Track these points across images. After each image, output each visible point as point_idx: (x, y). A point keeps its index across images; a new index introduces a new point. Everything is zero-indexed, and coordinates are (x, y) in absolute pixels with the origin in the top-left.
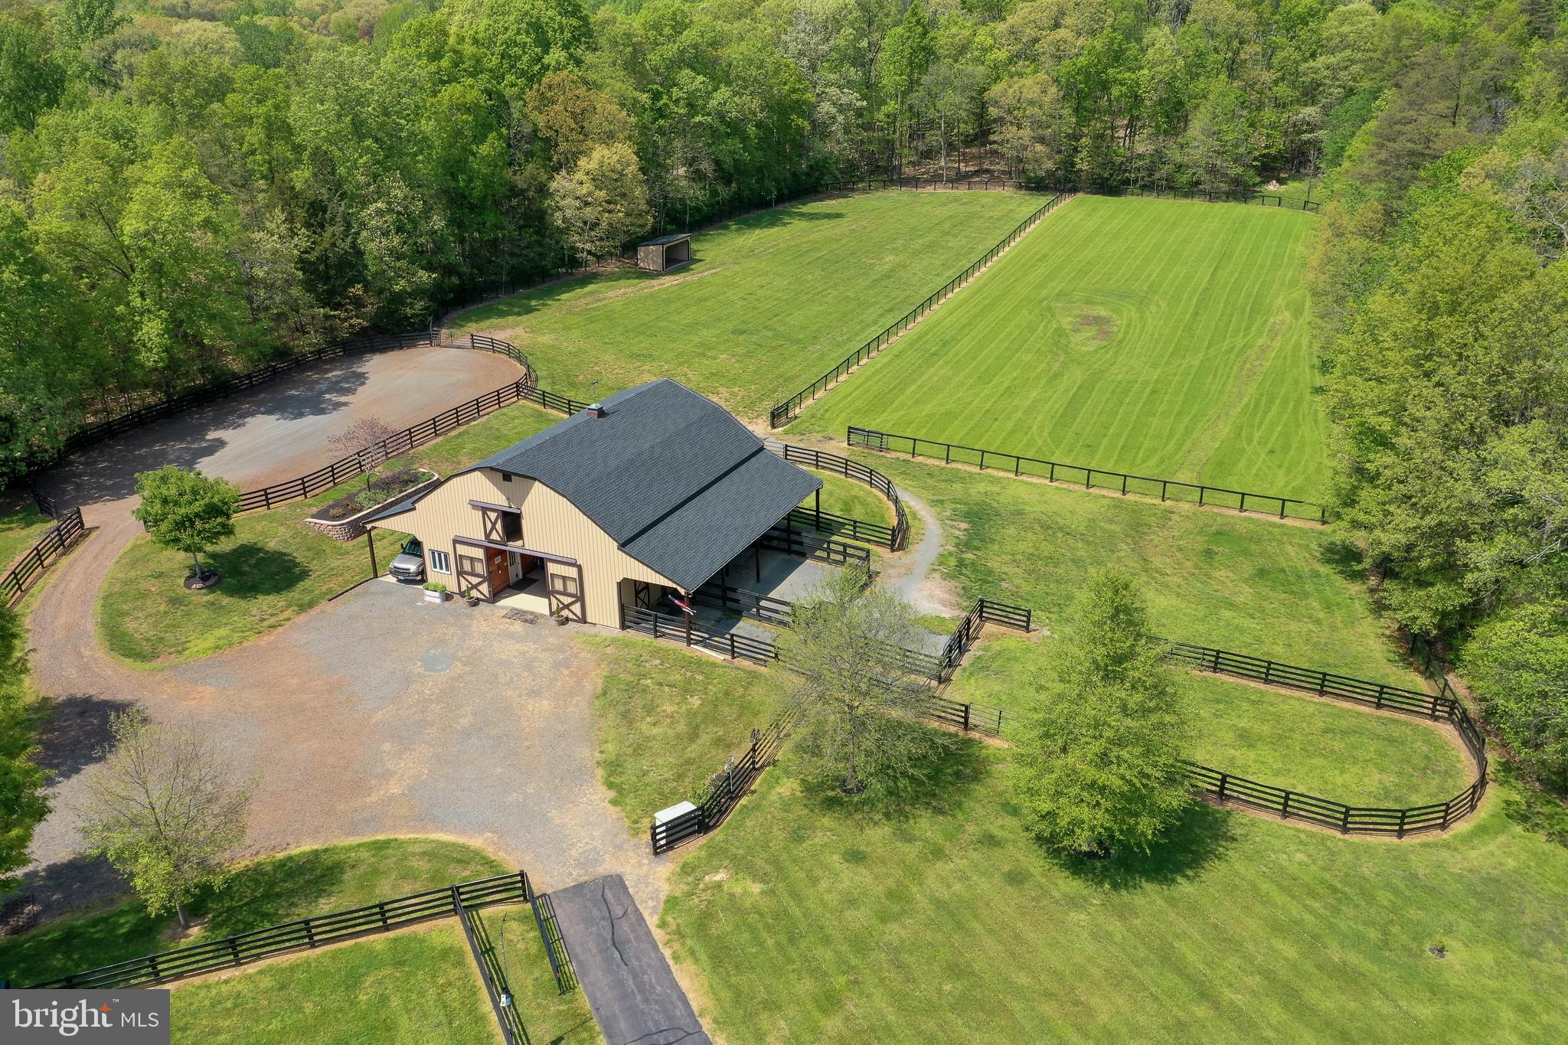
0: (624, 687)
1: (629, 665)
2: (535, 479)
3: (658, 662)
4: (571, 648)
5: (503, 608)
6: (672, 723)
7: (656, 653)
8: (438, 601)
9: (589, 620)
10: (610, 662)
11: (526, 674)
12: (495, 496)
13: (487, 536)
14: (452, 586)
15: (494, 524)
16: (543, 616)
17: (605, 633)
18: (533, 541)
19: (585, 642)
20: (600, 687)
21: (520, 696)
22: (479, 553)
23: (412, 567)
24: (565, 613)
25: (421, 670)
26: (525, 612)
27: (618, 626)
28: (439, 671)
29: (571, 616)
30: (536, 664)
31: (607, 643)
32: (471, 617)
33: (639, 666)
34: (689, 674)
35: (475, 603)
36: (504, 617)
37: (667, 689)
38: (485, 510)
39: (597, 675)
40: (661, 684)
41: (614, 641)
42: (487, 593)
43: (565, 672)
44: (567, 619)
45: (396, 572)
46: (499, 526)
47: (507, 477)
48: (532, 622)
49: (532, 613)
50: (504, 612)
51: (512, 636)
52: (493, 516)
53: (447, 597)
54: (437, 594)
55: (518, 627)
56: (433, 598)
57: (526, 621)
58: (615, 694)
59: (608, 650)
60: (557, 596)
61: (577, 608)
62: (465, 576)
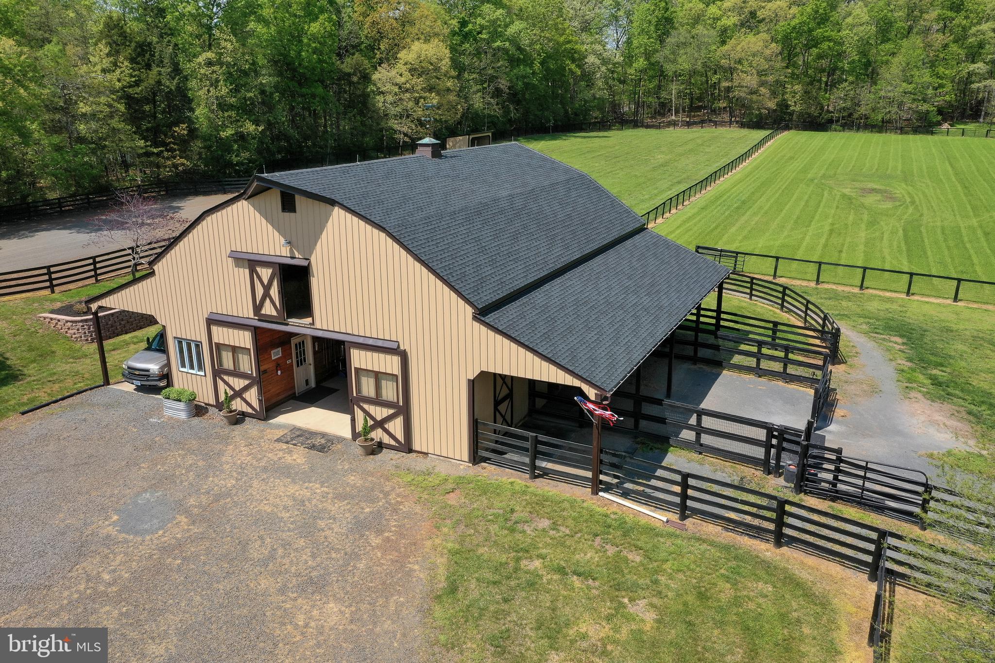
0: (488, 575)
1: (494, 528)
2: (332, 203)
3: (545, 523)
4: (386, 494)
5: (279, 427)
7: (539, 504)
8: (183, 416)
9: (416, 446)
10: (458, 522)
11: (302, 542)
12: (270, 241)
13: (257, 308)
14: (206, 396)
15: (267, 288)
16: (341, 440)
17: (443, 469)
18: (329, 315)
19: (410, 484)
20: (442, 573)
22: (244, 339)
23: (154, 367)
24: (378, 435)
25: (112, 531)
26: (313, 434)
27: (466, 457)
28: (147, 532)
29: (387, 440)
30: (321, 524)
31: (450, 486)
32: (226, 440)
33: (512, 530)
35: (238, 419)
36: (278, 440)
38: (253, 265)
39: (434, 548)
40: (561, 571)
41: (461, 482)
42: (255, 404)
43: (375, 541)
44: (380, 446)
45: (132, 374)
46: (274, 292)
47: (288, 202)
48: (322, 449)
49: (323, 435)
50: (279, 433)
51: (286, 471)
52: (266, 273)
53: (198, 410)
54: (182, 405)
55: (299, 456)
56: (177, 411)
57: (313, 447)
59: (453, 500)
60: (366, 406)
61: (396, 427)
62: (226, 378)
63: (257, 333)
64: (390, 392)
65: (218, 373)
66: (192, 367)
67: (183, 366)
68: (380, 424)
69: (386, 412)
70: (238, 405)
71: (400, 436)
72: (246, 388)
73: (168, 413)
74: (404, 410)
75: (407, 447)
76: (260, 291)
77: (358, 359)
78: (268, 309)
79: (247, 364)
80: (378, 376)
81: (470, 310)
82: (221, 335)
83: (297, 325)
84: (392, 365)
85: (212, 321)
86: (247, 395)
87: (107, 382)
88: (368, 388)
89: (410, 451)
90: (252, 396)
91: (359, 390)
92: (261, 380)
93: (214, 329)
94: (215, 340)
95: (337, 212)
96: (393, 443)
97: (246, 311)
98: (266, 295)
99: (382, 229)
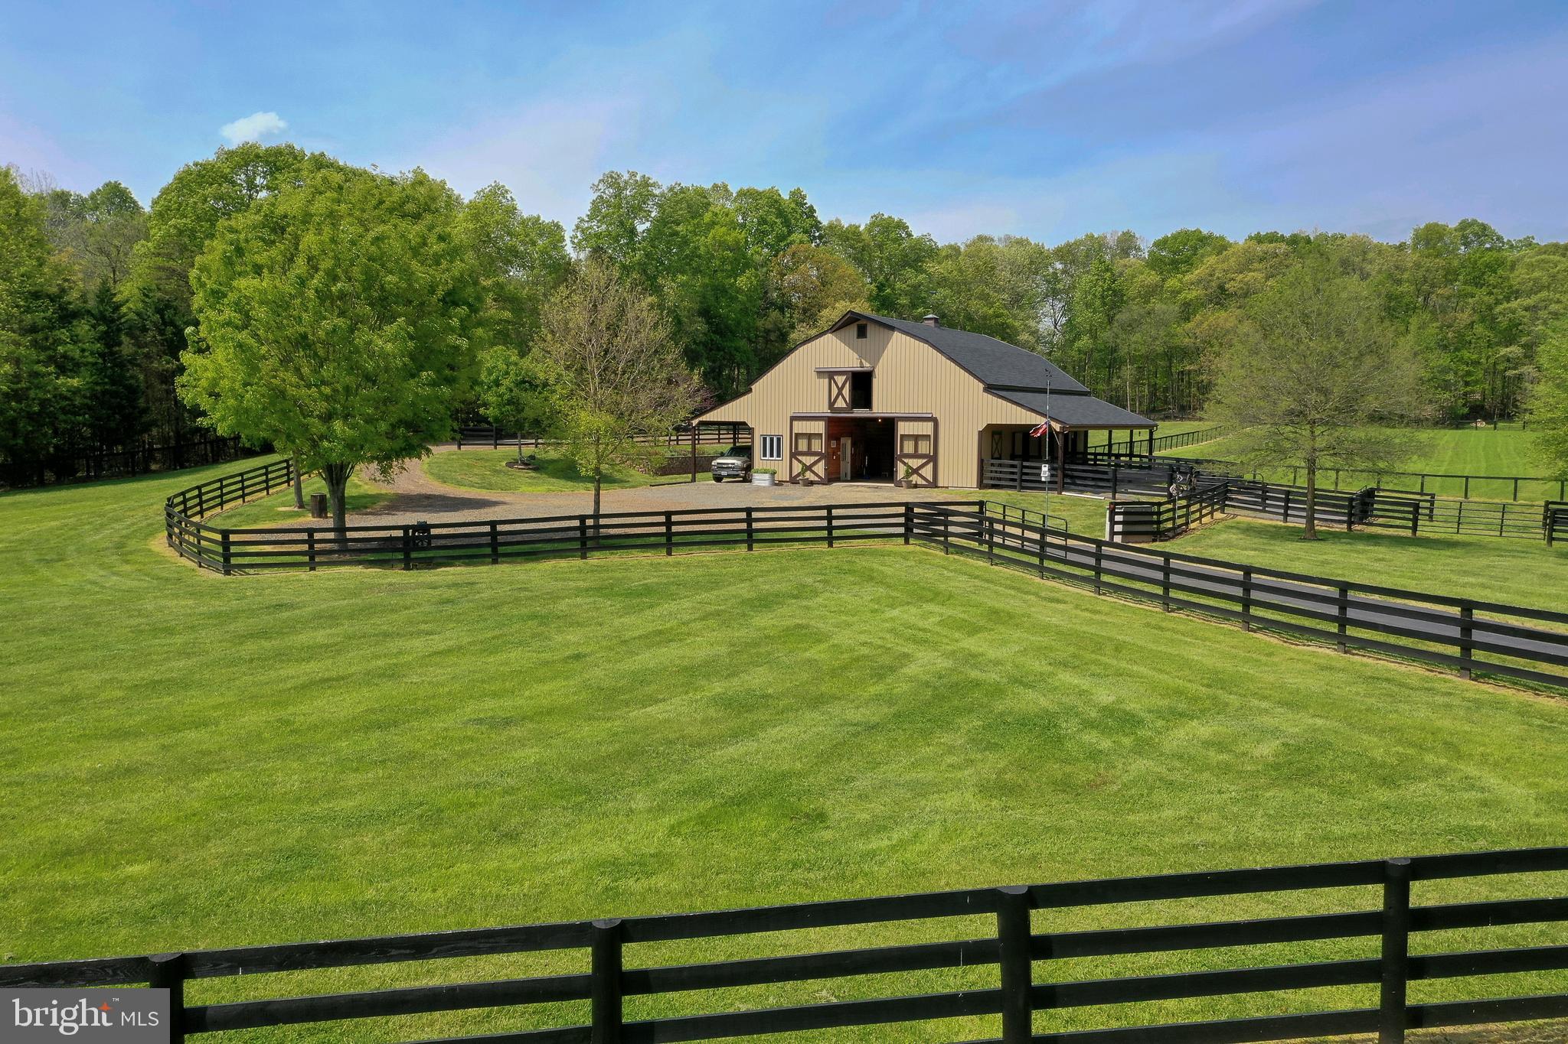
2: (892, 328)
12: (846, 357)
13: (831, 405)
15: (840, 390)
18: (884, 404)
22: (820, 428)
36: (844, 487)
38: (831, 375)
46: (846, 392)
47: (861, 329)
50: (838, 486)
52: (841, 379)
60: (906, 461)
61: (928, 472)
62: (800, 458)
63: (830, 421)
64: (924, 447)
65: (794, 455)
66: (772, 455)
67: (765, 455)
68: (916, 471)
69: (921, 462)
70: (808, 475)
71: (930, 478)
72: (816, 463)
74: (933, 459)
75: (934, 484)
76: (835, 391)
77: (903, 428)
78: (840, 403)
79: (818, 446)
80: (916, 438)
81: (981, 386)
83: (860, 412)
84: (927, 428)
85: (794, 419)
86: (815, 469)
88: (908, 447)
89: (937, 487)
90: (820, 469)
91: (902, 450)
92: (828, 455)
93: (795, 424)
94: (795, 431)
95: (897, 335)
96: (924, 483)
97: (824, 409)
98: (840, 393)
99: (926, 341)
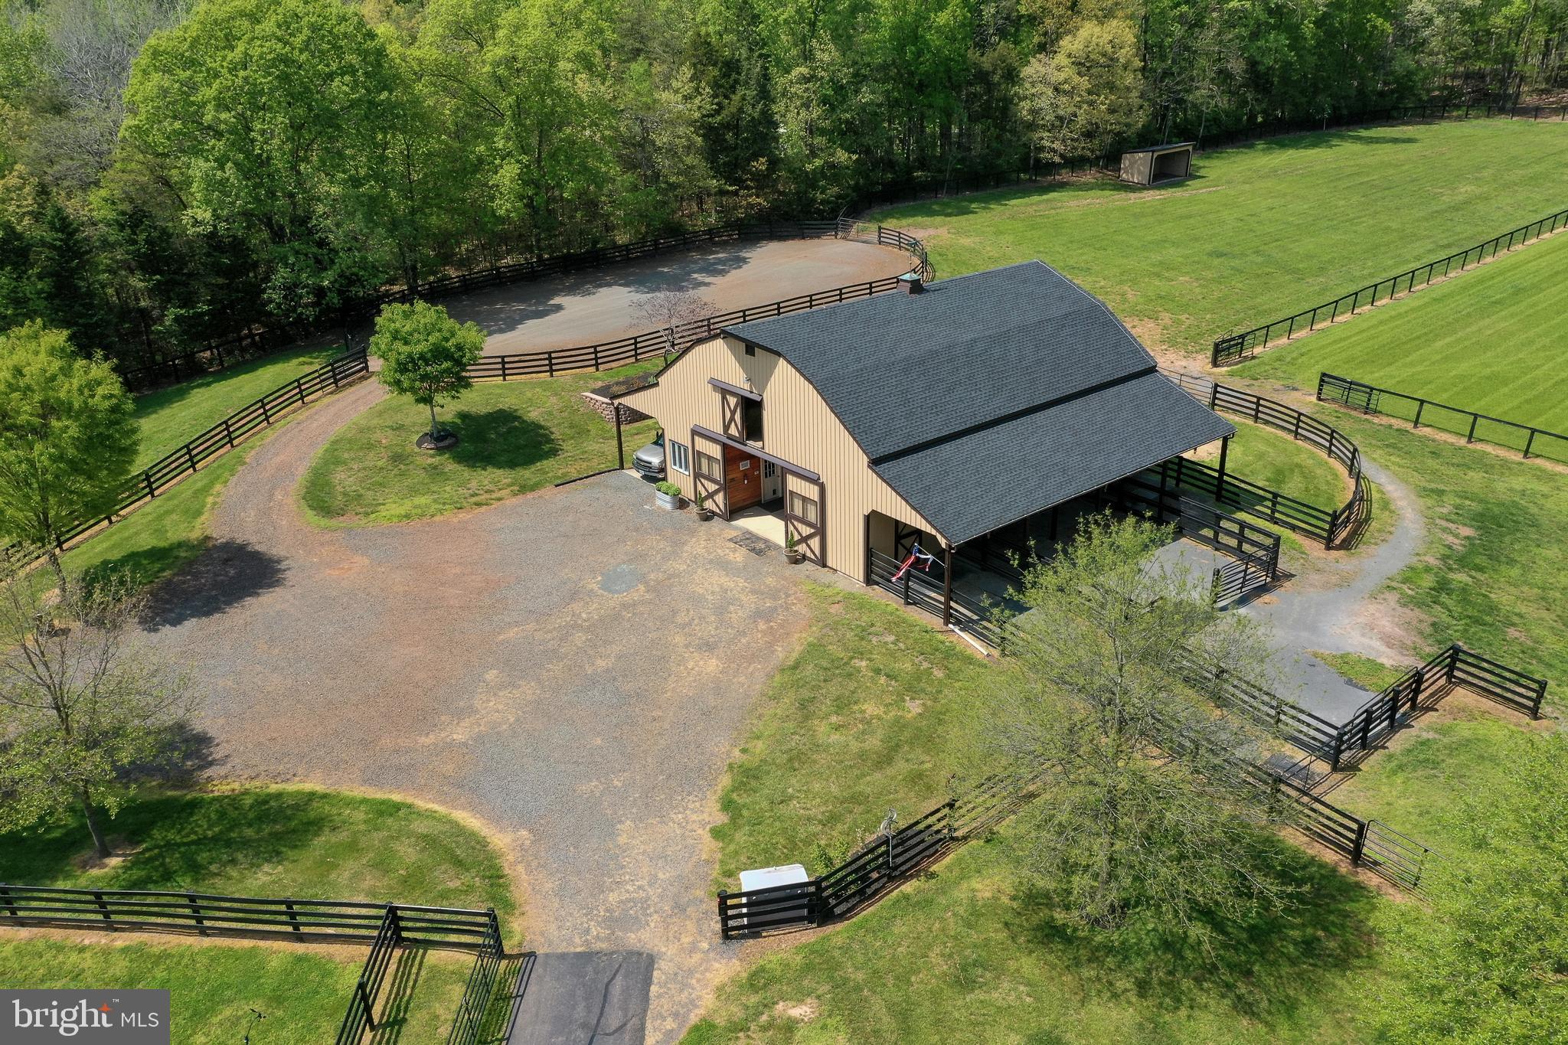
0: (825, 664)
1: (850, 635)
2: (779, 355)
3: (892, 638)
4: (788, 596)
5: (736, 528)
6: (863, 732)
7: (895, 625)
8: (668, 507)
9: (829, 564)
10: (826, 626)
11: (713, 618)
12: (736, 376)
13: (726, 428)
14: (688, 493)
15: (733, 413)
16: (777, 547)
17: (842, 585)
18: (776, 443)
19: (809, 591)
20: (795, 655)
21: (687, 646)
22: (715, 451)
23: (655, 461)
24: (802, 548)
25: (595, 587)
26: (759, 539)
27: (862, 579)
28: (617, 592)
29: (809, 554)
30: (732, 608)
31: (839, 598)
32: (692, 533)
33: (862, 639)
34: (925, 665)
35: (707, 517)
36: (730, 540)
37: (883, 680)
38: (724, 391)
39: (800, 639)
40: (878, 671)
41: (850, 597)
42: (722, 506)
43: (762, 626)
44: (804, 558)
45: (640, 464)
46: (738, 417)
47: (750, 348)
48: (759, 552)
49: (766, 541)
50: (733, 534)
51: (724, 565)
53: (682, 504)
54: (668, 498)
55: (740, 556)
56: (664, 502)
57: (753, 550)
58: (809, 670)
59: (834, 609)
60: (796, 523)
61: (815, 543)
62: (703, 480)
63: (725, 447)
64: (812, 515)
65: (698, 476)
66: (681, 467)
67: (675, 464)
68: (804, 539)
69: (808, 530)
70: (709, 504)
71: (818, 552)
72: (716, 492)
73: (659, 503)
74: (821, 531)
75: (822, 562)
76: (728, 414)
77: (792, 483)
79: (717, 472)
80: (804, 500)
81: (866, 459)
82: (702, 445)
83: (752, 447)
84: (813, 492)
85: (695, 432)
86: (716, 498)
87: (622, 467)
88: (798, 510)
89: (824, 565)
90: (720, 499)
91: (792, 508)
92: (727, 486)
93: (696, 438)
94: (697, 448)
95: (782, 363)
96: (813, 557)
97: (718, 429)
98: (732, 419)
99: (811, 382)
